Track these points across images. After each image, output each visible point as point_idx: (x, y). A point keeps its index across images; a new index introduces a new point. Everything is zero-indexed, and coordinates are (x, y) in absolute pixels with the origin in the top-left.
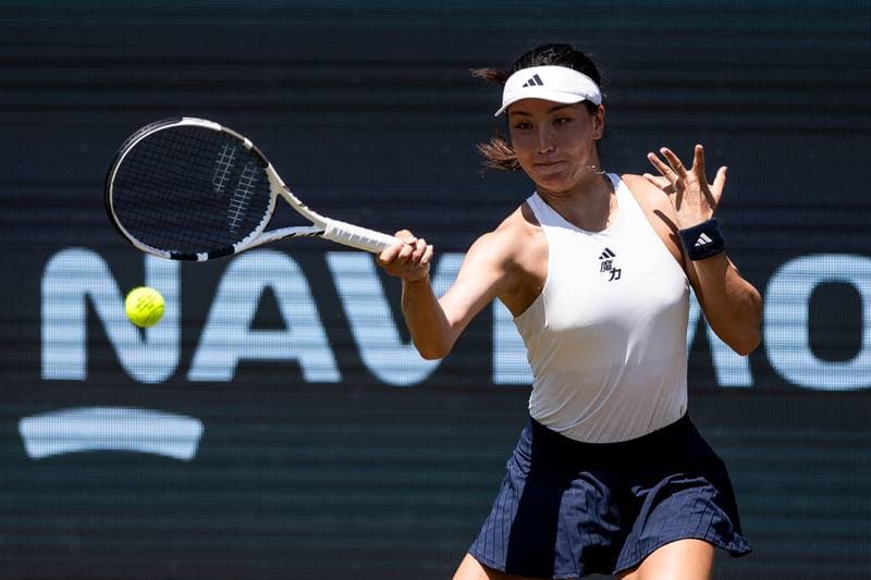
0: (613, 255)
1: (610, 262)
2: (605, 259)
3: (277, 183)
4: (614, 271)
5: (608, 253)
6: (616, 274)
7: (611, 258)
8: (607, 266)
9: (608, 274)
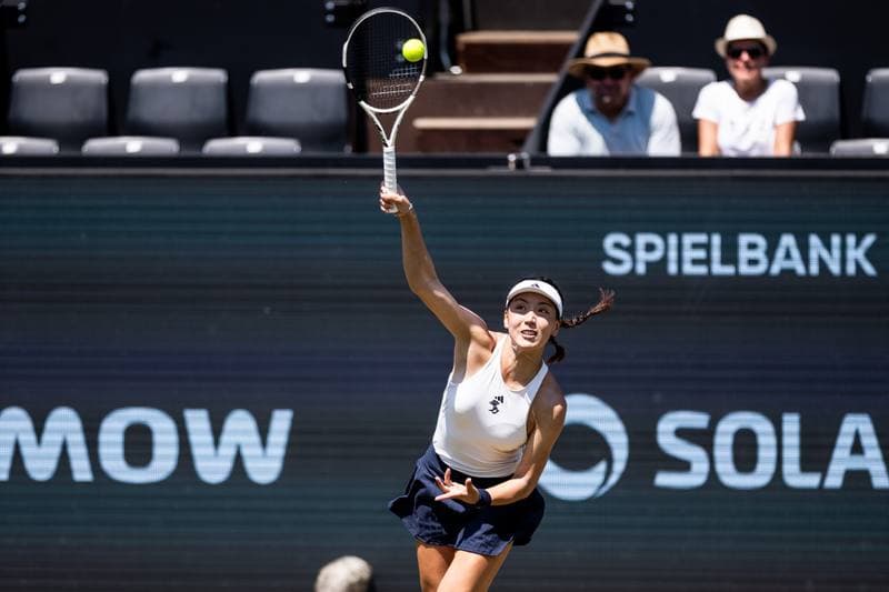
0: (503, 402)
2: (497, 400)
3: (403, 107)
4: (495, 408)
7: (500, 402)
8: (494, 403)
9: (492, 407)
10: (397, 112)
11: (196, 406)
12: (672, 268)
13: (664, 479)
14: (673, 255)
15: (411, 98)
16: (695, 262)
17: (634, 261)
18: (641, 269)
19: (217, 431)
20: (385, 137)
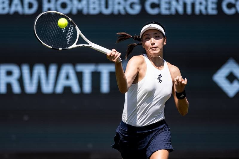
0: (161, 76)
1: (160, 78)
2: (159, 77)
3: (79, 32)
4: (160, 80)
5: (160, 75)
6: (160, 81)
7: (160, 77)
8: (159, 78)
9: (159, 80)
10: (80, 36)
15: (77, 27)
20: (87, 45)
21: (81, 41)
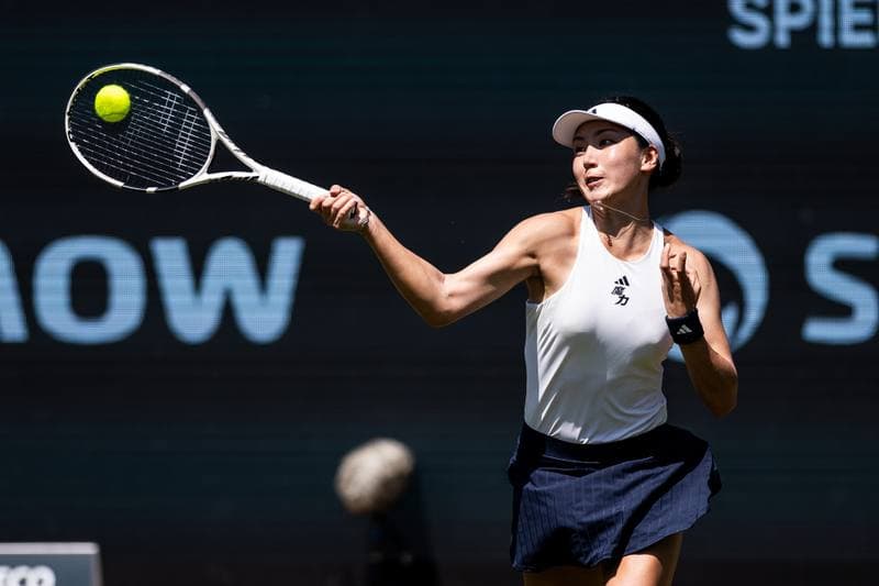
0: (627, 284)
1: (623, 289)
2: (619, 285)
3: (215, 128)
4: (623, 297)
5: (624, 281)
6: (623, 300)
7: (624, 286)
8: (618, 291)
10: (220, 143)
11: (169, 233)
12: (826, 38)
13: (819, 330)
14: (826, 21)
15: (207, 113)
16: (858, 28)
17: (773, 29)
18: (782, 39)
19: (198, 268)
20: (245, 175)
21: (224, 160)
